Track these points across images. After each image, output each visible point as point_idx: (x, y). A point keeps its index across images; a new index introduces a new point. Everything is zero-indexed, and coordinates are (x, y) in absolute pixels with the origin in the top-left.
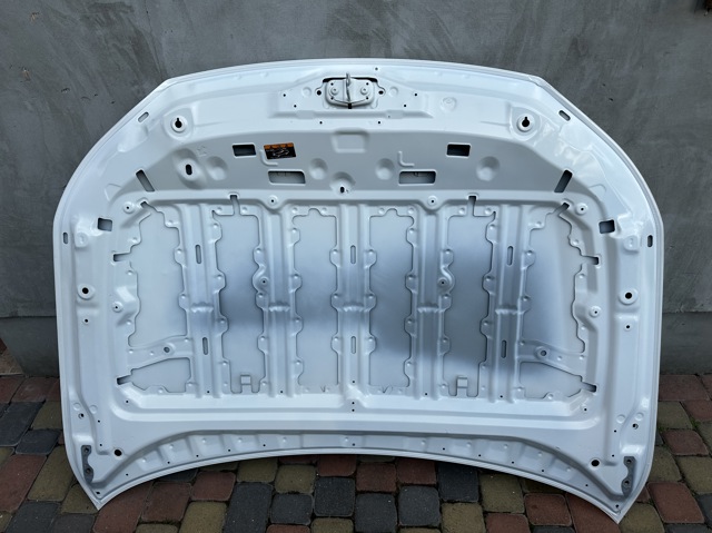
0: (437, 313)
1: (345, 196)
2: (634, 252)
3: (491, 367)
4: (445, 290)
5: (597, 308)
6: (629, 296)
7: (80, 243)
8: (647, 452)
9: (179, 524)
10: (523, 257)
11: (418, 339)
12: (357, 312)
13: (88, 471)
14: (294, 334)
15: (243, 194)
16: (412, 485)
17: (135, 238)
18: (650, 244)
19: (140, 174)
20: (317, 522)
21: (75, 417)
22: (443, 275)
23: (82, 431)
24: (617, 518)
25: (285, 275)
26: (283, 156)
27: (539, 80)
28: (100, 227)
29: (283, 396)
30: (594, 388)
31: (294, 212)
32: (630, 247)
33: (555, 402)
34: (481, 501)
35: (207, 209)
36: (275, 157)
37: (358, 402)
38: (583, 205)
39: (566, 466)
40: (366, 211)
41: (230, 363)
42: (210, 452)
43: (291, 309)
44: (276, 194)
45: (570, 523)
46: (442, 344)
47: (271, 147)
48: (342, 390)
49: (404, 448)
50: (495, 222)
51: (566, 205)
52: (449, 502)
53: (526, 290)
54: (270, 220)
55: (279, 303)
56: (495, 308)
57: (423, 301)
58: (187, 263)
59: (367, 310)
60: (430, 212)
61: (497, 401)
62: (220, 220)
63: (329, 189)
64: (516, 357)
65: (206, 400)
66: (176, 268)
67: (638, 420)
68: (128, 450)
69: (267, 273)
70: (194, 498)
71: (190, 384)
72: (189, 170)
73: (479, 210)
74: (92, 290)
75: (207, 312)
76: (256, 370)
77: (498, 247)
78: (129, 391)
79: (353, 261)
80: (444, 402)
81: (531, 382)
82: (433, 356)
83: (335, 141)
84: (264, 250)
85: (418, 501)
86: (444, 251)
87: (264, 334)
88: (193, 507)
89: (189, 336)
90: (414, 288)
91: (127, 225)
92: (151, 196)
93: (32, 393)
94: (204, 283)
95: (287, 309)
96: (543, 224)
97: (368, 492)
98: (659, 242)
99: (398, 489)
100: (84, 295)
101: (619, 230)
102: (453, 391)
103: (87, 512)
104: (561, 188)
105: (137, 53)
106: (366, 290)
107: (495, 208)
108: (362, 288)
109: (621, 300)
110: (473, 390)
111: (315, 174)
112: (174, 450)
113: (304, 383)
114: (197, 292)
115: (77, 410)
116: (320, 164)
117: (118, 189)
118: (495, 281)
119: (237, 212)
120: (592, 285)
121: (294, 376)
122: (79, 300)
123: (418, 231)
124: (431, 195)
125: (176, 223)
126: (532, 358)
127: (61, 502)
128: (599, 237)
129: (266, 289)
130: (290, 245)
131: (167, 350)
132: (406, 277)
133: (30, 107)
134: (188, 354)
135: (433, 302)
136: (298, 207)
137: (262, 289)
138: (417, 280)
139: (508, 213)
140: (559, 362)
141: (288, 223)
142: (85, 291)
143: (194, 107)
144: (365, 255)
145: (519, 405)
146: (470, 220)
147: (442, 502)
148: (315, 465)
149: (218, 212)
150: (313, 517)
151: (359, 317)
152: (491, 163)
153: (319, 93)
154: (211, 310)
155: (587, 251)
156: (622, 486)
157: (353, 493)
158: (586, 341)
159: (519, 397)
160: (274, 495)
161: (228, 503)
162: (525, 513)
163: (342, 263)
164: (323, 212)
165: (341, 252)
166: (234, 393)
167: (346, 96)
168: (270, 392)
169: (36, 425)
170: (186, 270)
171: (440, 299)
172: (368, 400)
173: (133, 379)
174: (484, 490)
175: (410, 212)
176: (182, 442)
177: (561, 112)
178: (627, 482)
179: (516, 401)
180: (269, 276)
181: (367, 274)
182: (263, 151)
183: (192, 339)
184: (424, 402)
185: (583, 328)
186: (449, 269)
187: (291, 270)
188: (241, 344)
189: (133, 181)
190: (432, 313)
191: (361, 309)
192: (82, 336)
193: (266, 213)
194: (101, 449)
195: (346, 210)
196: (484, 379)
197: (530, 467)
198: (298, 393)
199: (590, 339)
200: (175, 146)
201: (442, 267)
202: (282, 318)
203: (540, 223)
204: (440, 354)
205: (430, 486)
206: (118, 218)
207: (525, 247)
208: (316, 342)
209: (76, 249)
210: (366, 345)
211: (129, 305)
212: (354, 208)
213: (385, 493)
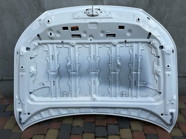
0: (117, 73)
1: (92, 41)
2: (169, 54)
3: (132, 88)
4: (119, 67)
5: (160, 70)
6: (168, 66)
7: (21, 54)
8: (176, 111)
9: (45, 135)
10: (139, 57)
11: (112, 81)
12: (95, 74)
13: (20, 119)
14: (78, 80)
15: (65, 41)
16: (111, 124)
17: (36, 53)
18: (173, 52)
19: (38, 35)
20: (84, 134)
21: (17, 104)
22: (118, 63)
23: (19, 108)
24: (169, 131)
25: (76, 64)
26: (76, 30)
27: (141, 10)
28: (27, 50)
29: (75, 97)
30: (160, 93)
31: (78, 46)
32: (168, 52)
33: (150, 98)
34: (130, 128)
35: (55, 45)
36: (73, 30)
37: (96, 99)
38: (154, 42)
39: (154, 116)
40: (97, 46)
41: (60, 88)
42: (54, 114)
43: (77, 73)
44: (74, 41)
45: (156, 133)
46: (118, 82)
47: (72, 27)
48: (91, 96)
49: (109, 112)
50: (132, 48)
51: (150, 42)
52: (121, 128)
53: (140, 66)
54: (72, 48)
55: (74, 71)
56: (132, 72)
57: (113, 70)
58: (49, 60)
59: (98, 73)
60: (114, 46)
61: (134, 98)
62: (59, 49)
63: (87, 39)
64: (139, 85)
65: (54, 99)
66: (47, 62)
67: (173, 102)
68: (32, 113)
69: (71, 63)
70: (49, 128)
71: (50, 94)
72: (51, 34)
73: (127, 45)
74: (24, 67)
75: (55, 74)
76: (68, 90)
77: (132, 55)
78: (32, 96)
79: (94, 60)
80: (119, 98)
81: (143, 92)
82: (116, 86)
83: (89, 25)
84: (70, 57)
85: (112, 128)
86: (118, 56)
87: (70, 80)
88: (49, 130)
89: (49, 80)
90: (110, 67)
91: (34, 49)
92: (41, 42)
93: (6, 102)
94: (54, 66)
95: (76, 73)
96: (144, 48)
97: (99, 126)
98: (175, 52)
99: (107, 125)
100: (22, 69)
101: (165, 48)
102: (121, 95)
103: (19, 132)
104: (148, 38)
105: (38, 5)
106: (97, 68)
107: (131, 44)
108: (96, 67)
109: (166, 68)
110: (127, 95)
111: (84, 35)
112: (45, 114)
113: (81, 94)
114: (52, 68)
115: (18, 101)
116: (85, 32)
117: (32, 39)
118: (132, 64)
119: (63, 47)
120: (158, 64)
121: (78, 92)
122: (20, 70)
123: (111, 51)
124: (115, 41)
125: (47, 49)
126: (143, 85)
127: (12, 130)
128: (159, 50)
129: (70, 67)
130: (77, 55)
131: (43, 84)
132: (108, 64)
133: (10, 20)
134: (49, 86)
135: (115, 70)
136: (79, 45)
137: (69, 67)
138: (111, 65)
139: (135, 45)
140: (150, 86)
141: (77, 49)
142: (22, 67)
143: (53, 17)
144: (97, 58)
145: (140, 99)
146: (125, 48)
147: (119, 128)
148: (84, 119)
149: (58, 46)
150: (83, 133)
151: (96, 75)
152: (130, 31)
153: (85, 13)
154: (56, 73)
155: (156, 55)
156: (170, 121)
157: (94, 126)
158: (157, 80)
159: (140, 97)
160: (72, 127)
161: (59, 129)
162: (143, 131)
163: (91, 60)
164: (86, 46)
165: (91, 57)
166: (61, 97)
167: (92, 13)
168: (71, 96)
169: (7, 110)
170: (49, 62)
171: (117, 70)
172: (98, 98)
173: (34, 93)
174: (131, 125)
175: (109, 46)
176: (47, 111)
177: (148, 18)
178: (171, 120)
179: (139, 98)
180: (71, 64)
181: (98, 63)
182: (70, 28)
183: (50, 81)
184: (114, 99)
185: (156, 76)
186: (120, 61)
187: (77, 62)
188: (64, 83)
189: (36, 37)
190: (115, 73)
191: (96, 73)
192: (20, 80)
193: (71, 46)
194: (24, 112)
195: (92, 46)
196: (130, 92)
197: (144, 117)
198: (79, 97)
199: (158, 79)
200: (47, 27)
201: (118, 61)
202: (75, 76)
203: (143, 48)
204: (118, 85)
205: (116, 124)
206: (32, 48)
207: (140, 54)
208: (84, 82)
209: (20, 56)
210: (98, 83)
211: (34, 71)
212: (94, 45)
213: (103, 126)
